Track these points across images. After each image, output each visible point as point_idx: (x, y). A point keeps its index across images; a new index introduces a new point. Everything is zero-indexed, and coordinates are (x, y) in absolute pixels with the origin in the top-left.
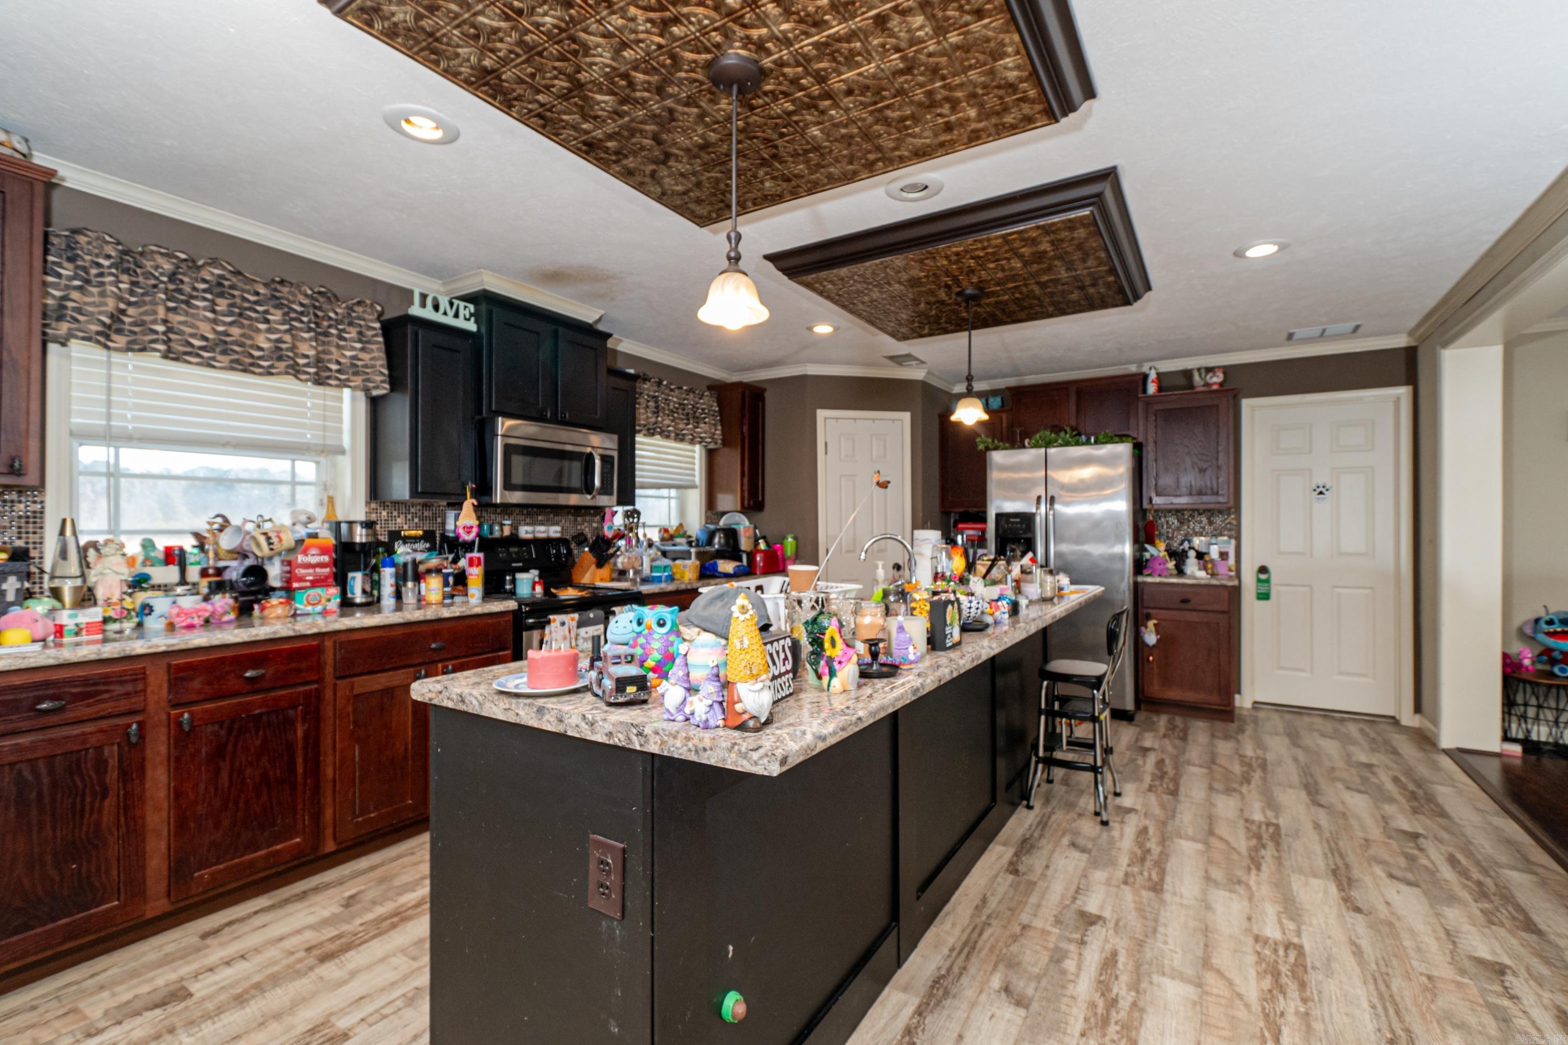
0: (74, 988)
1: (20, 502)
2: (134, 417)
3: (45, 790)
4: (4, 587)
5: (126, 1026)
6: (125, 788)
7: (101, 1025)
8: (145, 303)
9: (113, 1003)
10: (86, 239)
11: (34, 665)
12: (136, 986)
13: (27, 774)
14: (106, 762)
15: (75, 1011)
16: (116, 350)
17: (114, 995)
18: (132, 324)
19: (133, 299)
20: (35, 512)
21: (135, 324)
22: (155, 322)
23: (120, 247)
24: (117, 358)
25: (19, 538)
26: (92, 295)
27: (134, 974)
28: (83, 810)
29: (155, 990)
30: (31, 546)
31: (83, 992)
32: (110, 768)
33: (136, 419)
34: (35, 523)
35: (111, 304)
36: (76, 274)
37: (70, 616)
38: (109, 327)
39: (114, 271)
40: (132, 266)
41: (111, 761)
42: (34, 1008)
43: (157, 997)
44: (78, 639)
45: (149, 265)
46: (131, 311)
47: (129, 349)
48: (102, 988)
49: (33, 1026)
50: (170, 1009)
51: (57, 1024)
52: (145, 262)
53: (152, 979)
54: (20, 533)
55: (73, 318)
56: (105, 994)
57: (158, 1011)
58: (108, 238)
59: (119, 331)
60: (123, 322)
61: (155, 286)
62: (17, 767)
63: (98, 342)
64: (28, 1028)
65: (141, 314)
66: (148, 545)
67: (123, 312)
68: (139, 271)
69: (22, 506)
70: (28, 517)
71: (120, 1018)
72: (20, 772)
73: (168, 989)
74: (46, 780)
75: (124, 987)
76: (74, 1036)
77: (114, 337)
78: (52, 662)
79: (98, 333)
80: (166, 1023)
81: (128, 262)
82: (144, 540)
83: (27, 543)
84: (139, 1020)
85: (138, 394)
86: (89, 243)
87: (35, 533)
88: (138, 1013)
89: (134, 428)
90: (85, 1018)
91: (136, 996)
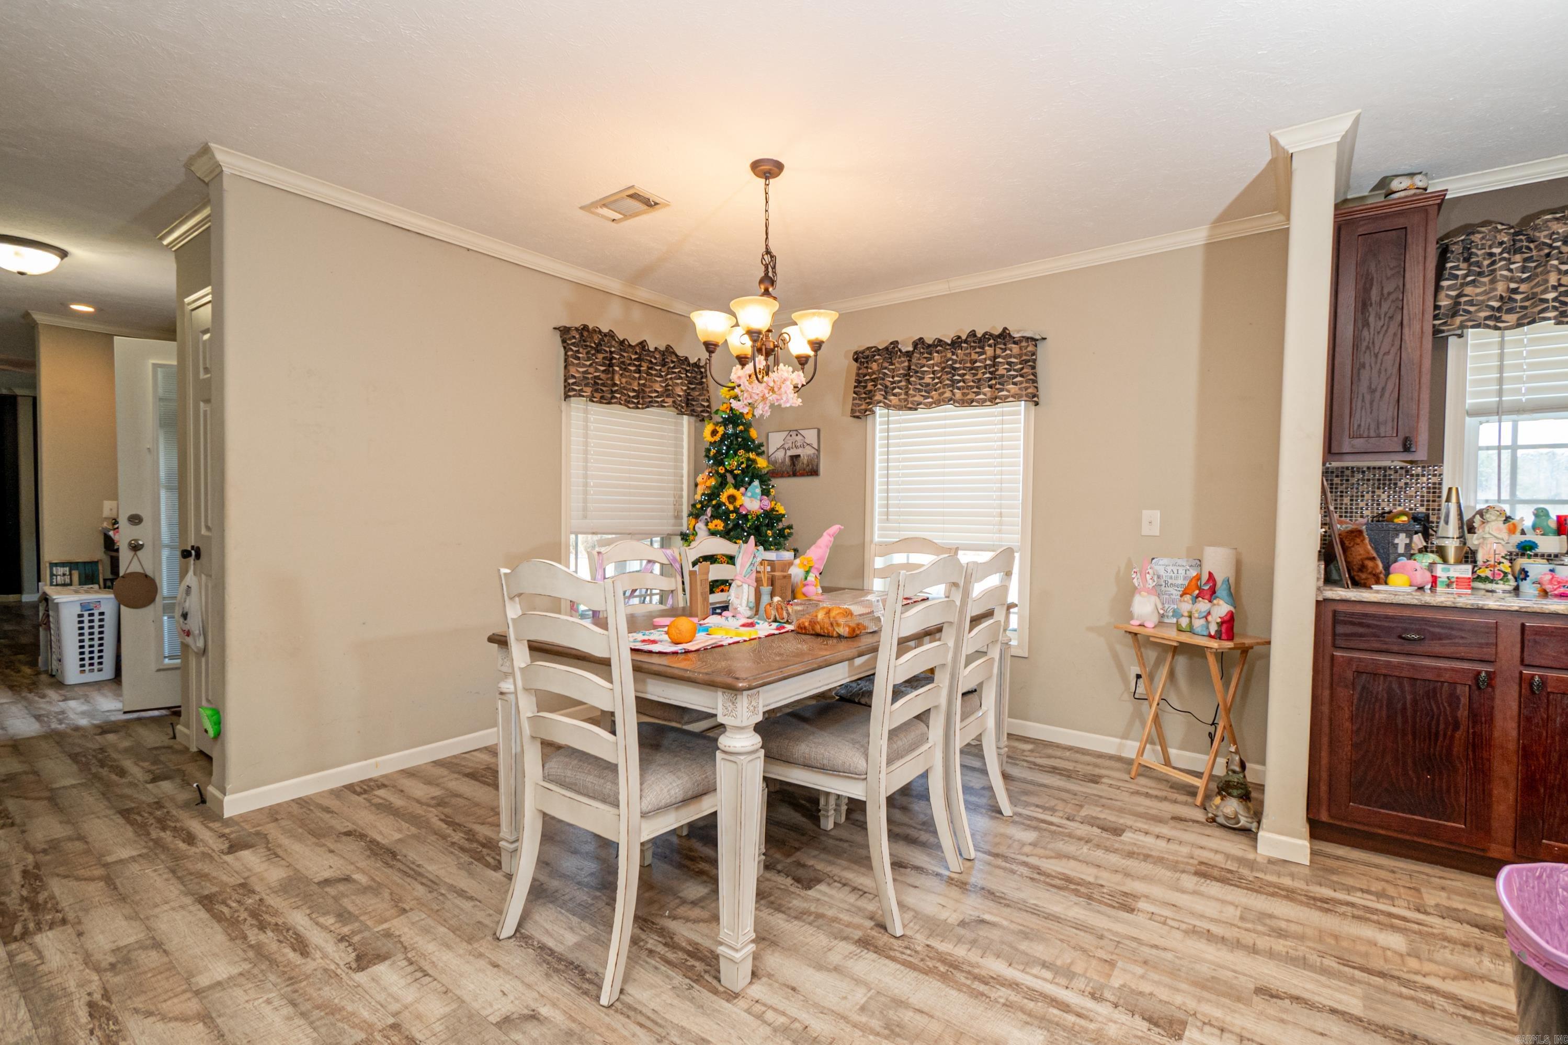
0: (1425, 877)
1: (1423, 475)
2: (1527, 389)
3: (1408, 706)
4: (1396, 541)
5: (1447, 923)
6: (1473, 728)
7: (1432, 911)
8: (1537, 275)
9: (1445, 903)
10: (1480, 236)
11: (1402, 602)
12: (1471, 904)
13: (1395, 686)
14: (1458, 698)
15: (1417, 890)
16: (1506, 328)
17: (1449, 898)
18: (1523, 300)
19: (1525, 276)
20: (1434, 484)
21: (1527, 299)
22: (1545, 291)
23: (1512, 231)
24: (1510, 335)
25: (1422, 505)
26: (1484, 284)
27: (1472, 895)
28: (1437, 734)
29: (1481, 916)
30: (1431, 512)
31: (1429, 883)
32: (1461, 706)
33: (1530, 391)
34: (1434, 493)
35: (1501, 288)
36: (1469, 271)
37: (1443, 570)
38: (1499, 309)
39: (1505, 255)
40: (1525, 244)
41: (1462, 699)
42: (1393, 872)
43: (1480, 921)
44: (1449, 590)
45: (1543, 237)
46: (1523, 287)
47: (1519, 325)
48: (1443, 889)
49: (1387, 881)
50: (1487, 935)
51: (1402, 890)
52: (1537, 234)
53: (1484, 907)
54: (1422, 501)
55: (1465, 311)
56: (1444, 894)
57: (1476, 930)
58: (1500, 227)
59: (1510, 311)
60: (1515, 301)
61: (1548, 255)
62: (1389, 679)
63: (1488, 327)
64: (1383, 880)
65: (1532, 288)
66: (1541, 514)
67: (1515, 291)
68: (1532, 246)
69: (1425, 479)
70: (1429, 488)
71: (1445, 915)
72: (1391, 682)
73: (1493, 921)
74: (1409, 697)
75: (1460, 898)
76: (1409, 904)
77: (1506, 317)
78: (1415, 602)
79: (1486, 318)
80: (1479, 942)
81: (1521, 241)
82: (1537, 509)
83: (1428, 509)
84: (1458, 925)
85: (1532, 366)
86: (1483, 238)
87: (1434, 501)
88: (1461, 922)
89: (1527, 400)
90: (1422, 898)
91: (1465, 910)
